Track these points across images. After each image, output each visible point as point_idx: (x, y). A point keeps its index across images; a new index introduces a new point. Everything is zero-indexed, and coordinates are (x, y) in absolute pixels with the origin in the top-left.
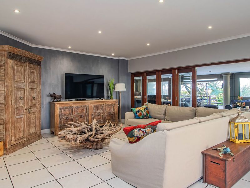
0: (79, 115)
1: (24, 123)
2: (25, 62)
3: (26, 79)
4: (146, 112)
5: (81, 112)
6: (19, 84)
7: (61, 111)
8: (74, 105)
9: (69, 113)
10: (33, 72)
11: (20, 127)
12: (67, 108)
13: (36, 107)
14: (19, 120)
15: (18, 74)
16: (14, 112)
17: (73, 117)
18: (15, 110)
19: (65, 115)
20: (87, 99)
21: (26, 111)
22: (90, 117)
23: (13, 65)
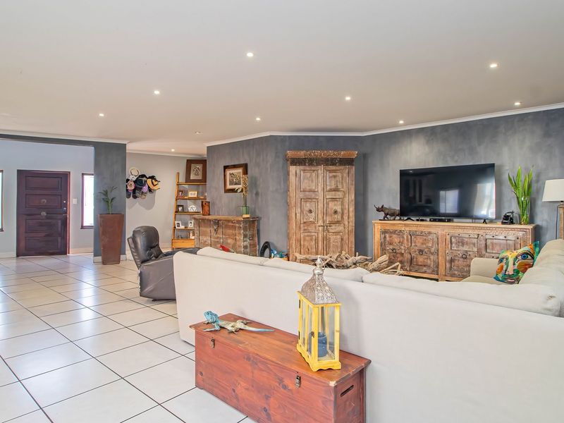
0: (417, 248)
1: (317, 242)
2: (318, 164)
3: (320, 187)
4: (517, 264)
5: (422, 244)
6: (307, 193)
7: (385, 237)
8: (407, 229)
9: (399, 242)
10: (335, 177)
11: (309, 247)
12: (394, 232)
13: (342, 225)
14: (307, 238)
15: (306, 181)
16: (300, 228)
17: (405, 250)
18: (302, 225)
19: (391, 244)
20: (455, 220)
21: (321, 228)
22: (440, 258)
23: (298, 172)
